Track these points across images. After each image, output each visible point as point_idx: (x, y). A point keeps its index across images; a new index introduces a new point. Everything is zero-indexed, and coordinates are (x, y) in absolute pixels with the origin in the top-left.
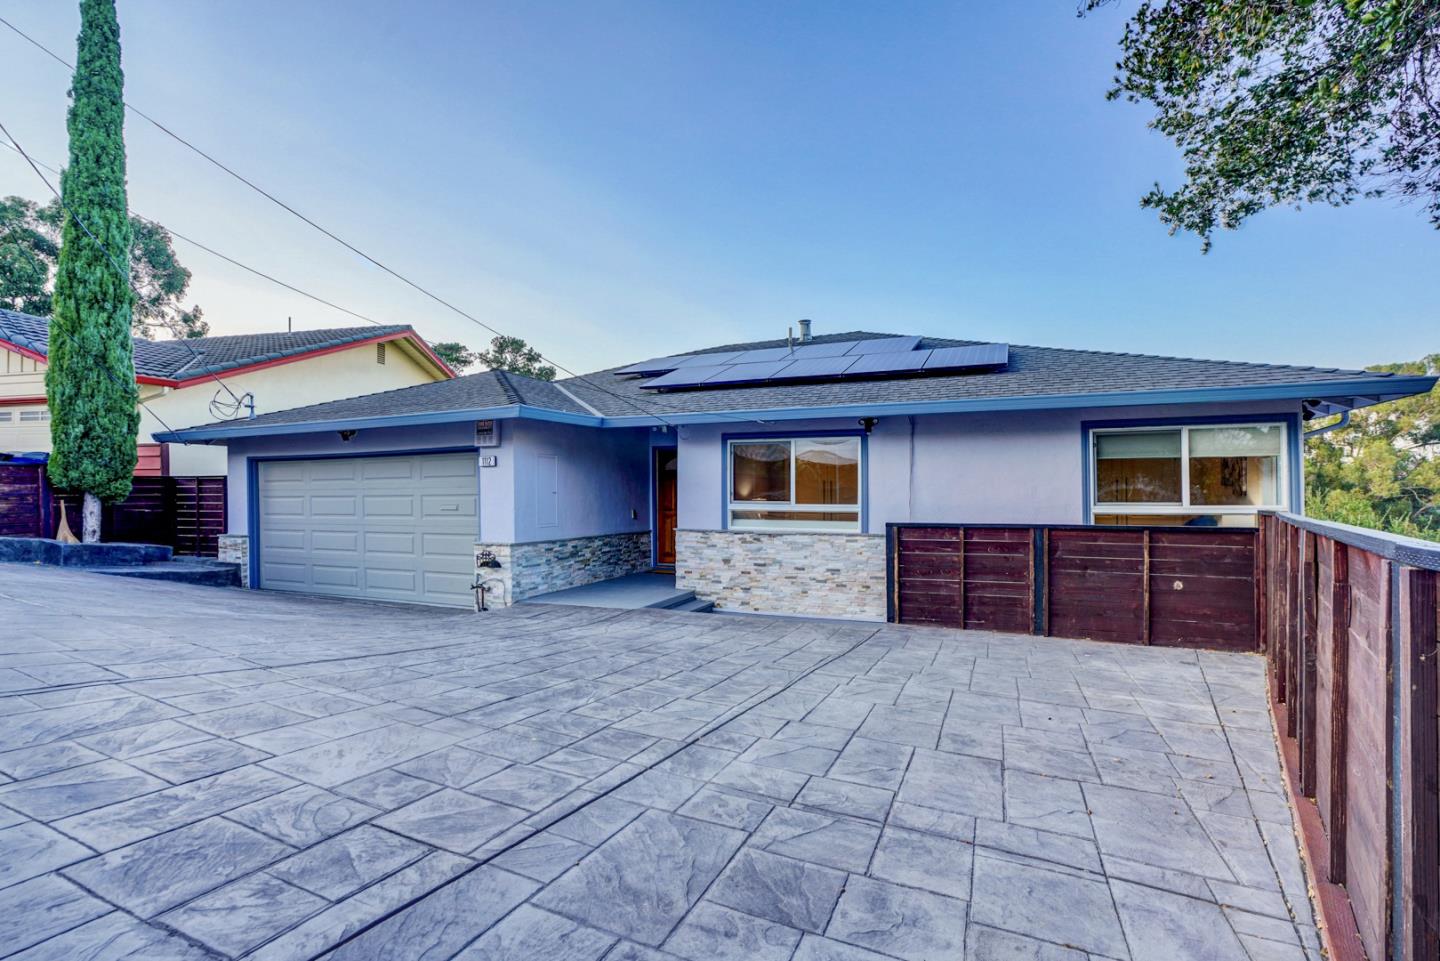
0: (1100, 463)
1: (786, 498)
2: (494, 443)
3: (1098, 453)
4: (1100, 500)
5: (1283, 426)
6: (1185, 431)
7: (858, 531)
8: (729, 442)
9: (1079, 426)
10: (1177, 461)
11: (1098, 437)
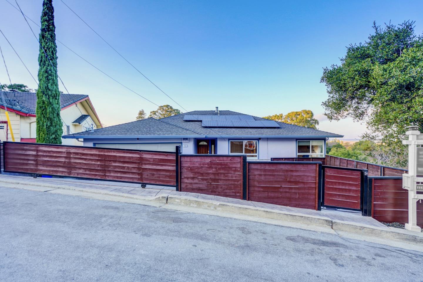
0: (298, 146)
1: (242, 152)
2: (188, 142)
3: (298, 144)
4: (299, 152)
5: (324, 141)
6: (311, 141)
7: (257, 159)
8: (230, 141)
9: (295, 140)
10: (310, 146)
11: (298, 142)
